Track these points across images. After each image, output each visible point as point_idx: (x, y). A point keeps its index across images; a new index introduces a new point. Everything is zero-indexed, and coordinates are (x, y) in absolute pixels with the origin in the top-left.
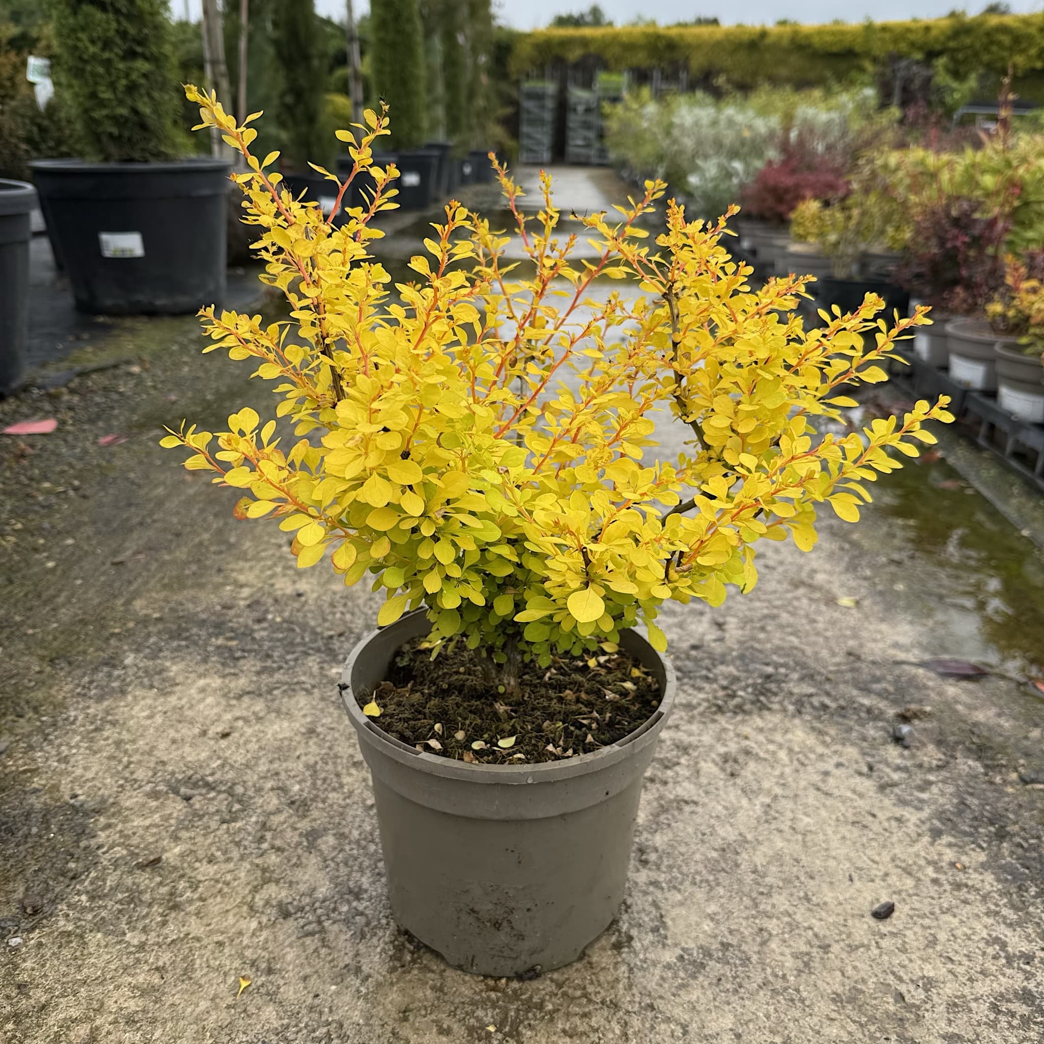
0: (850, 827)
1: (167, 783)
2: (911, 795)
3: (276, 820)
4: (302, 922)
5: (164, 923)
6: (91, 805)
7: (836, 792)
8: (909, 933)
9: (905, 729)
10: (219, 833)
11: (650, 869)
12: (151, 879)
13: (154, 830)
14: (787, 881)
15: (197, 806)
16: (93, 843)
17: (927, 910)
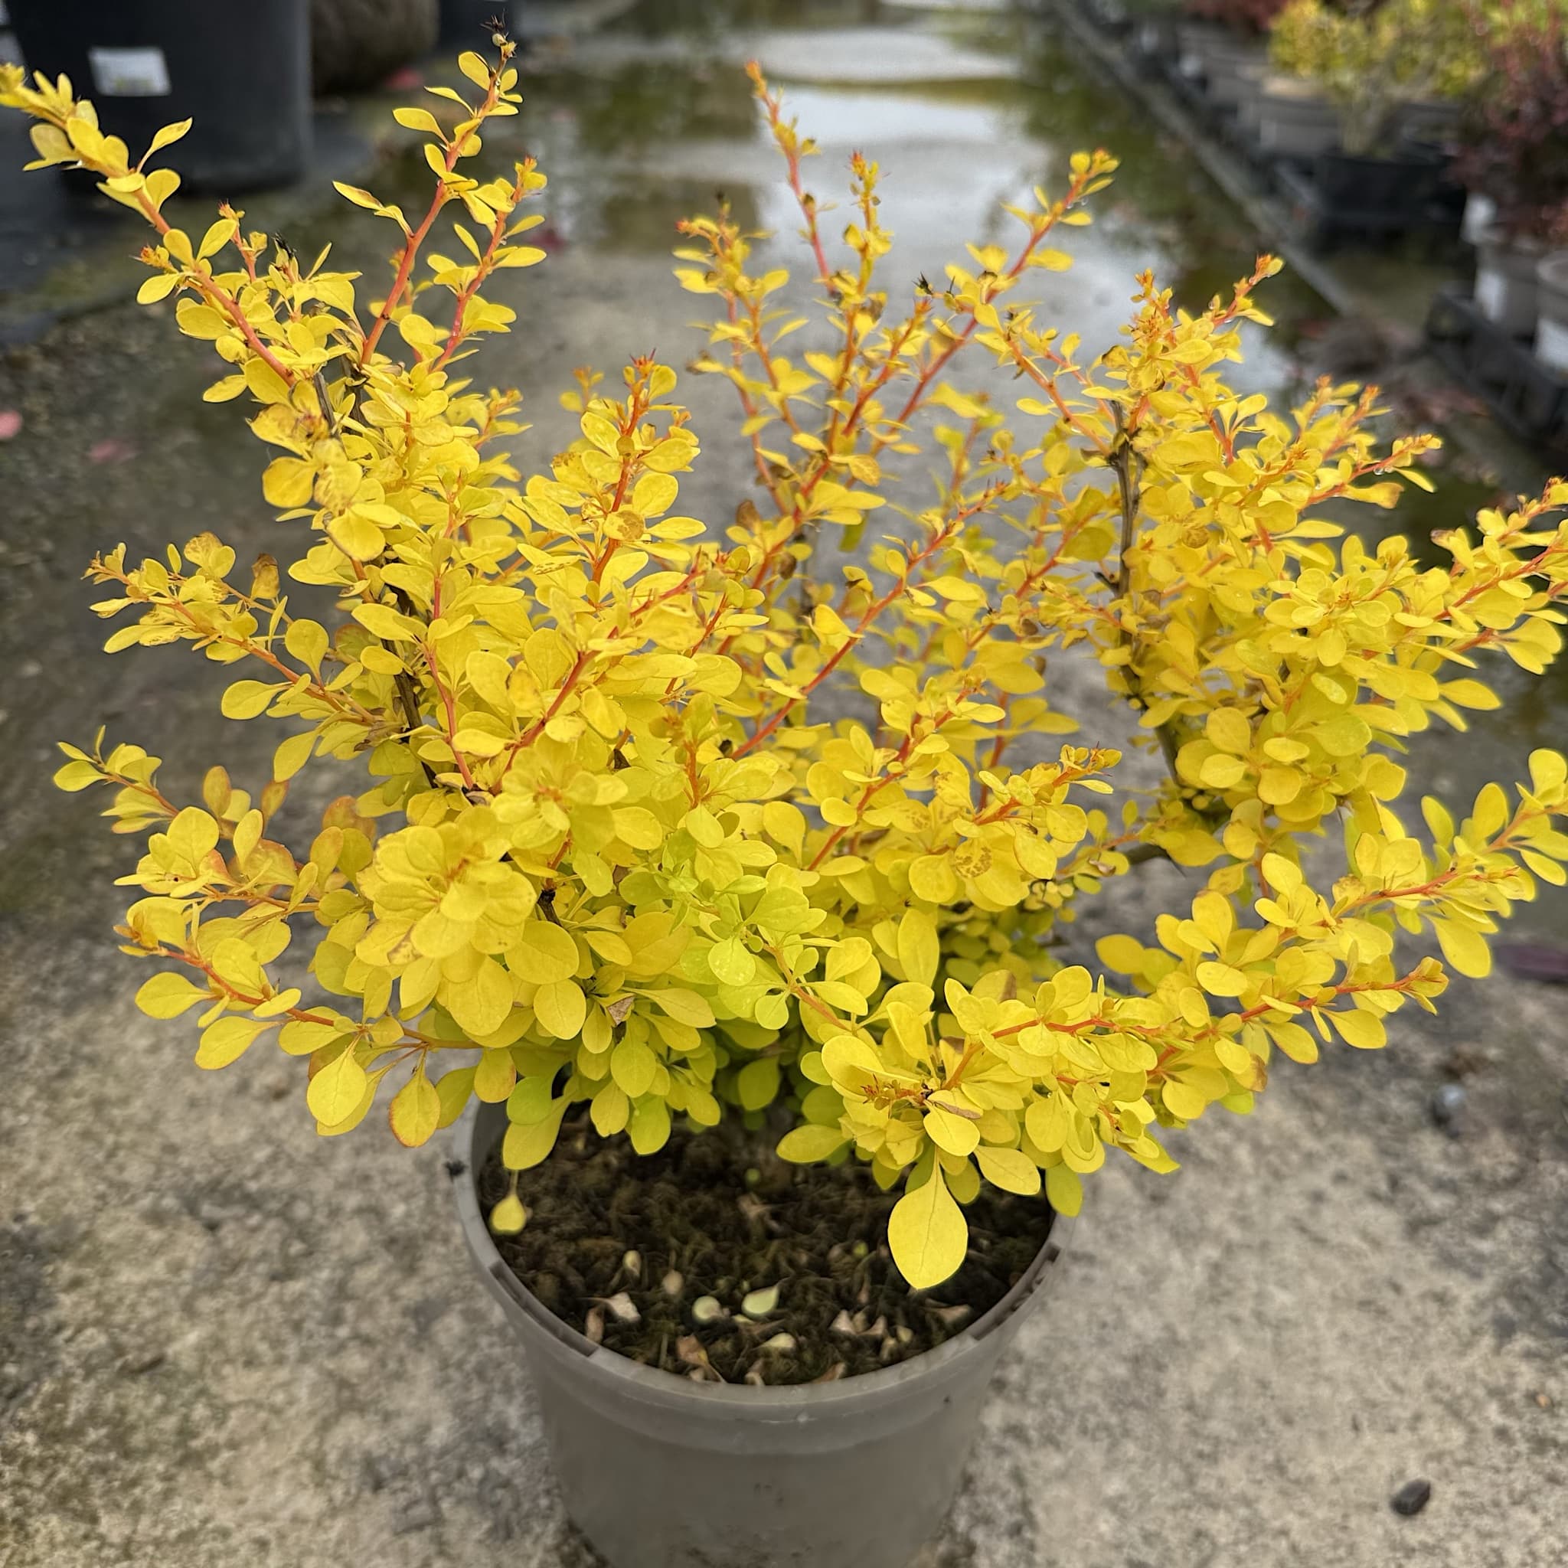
0: (1355, 1313)
1: (178, 1190)
2: (1462, 1243)
3: (365, 1275)
4: (402, 1499)
5: (167, 1495)
6: (46, 1237)
7: (1334, 1237)
8: (1455, 1546)
9: (1452, 1095)
10: (265, 1302)
11: (1009, 1400)
12: (147, 1399)
13: (154, 1293)
14: (1246, 1429)
15: (229, 1243)
16: (49, 1318)
17: (1486, 1497)
